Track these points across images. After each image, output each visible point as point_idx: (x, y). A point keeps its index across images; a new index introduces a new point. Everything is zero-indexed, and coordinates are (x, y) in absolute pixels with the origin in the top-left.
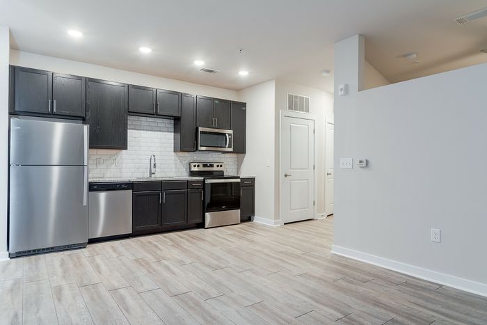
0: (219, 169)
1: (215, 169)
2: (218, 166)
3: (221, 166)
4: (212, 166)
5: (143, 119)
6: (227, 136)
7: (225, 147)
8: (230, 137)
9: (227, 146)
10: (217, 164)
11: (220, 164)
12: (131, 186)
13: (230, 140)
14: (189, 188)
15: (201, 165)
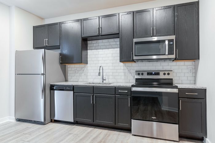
0: (166, 77)
1: (161, 76)
2: (164, 74)
3: (168, 74)
4: (158, 74)
5: (100, 41)
6: (167, 42)
7: (165, 54)
8: (171, 43)
9: (167, 53)
10: (164, 72)
11: (168, 72)
12: (72, 89)
13: (170, 46)
14: (116, 94)
15: (145, 73)
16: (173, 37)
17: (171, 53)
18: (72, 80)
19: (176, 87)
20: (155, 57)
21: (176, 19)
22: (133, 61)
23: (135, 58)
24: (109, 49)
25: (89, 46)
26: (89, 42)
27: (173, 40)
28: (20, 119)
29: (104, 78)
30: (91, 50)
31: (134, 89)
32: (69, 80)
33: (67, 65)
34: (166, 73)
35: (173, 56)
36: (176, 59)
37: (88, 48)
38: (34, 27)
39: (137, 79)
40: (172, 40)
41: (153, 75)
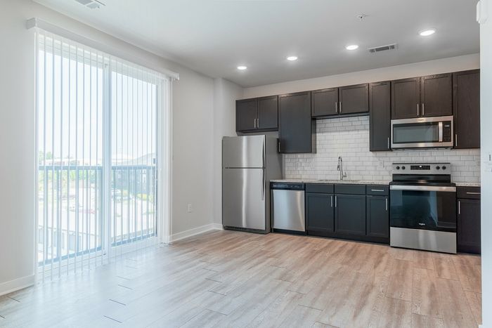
0: (441, 172)
1: (432, 171)
2: (438, 168)
3: (444, 168)
4: (428, 168)
6: (441, 125)
7: (438, 141)
8: (448, 126)
9: (441, 140)
10: (436, 165)
11: (443, 165)
12: (303, 187)
13: (446, 131)
14: (368, 193)
15: (408, 167)
16: (451, 118)
17: (446, 139)
18: (292, 177)
19: (454, 185)
20: (422, 145)
21: (455, 92)
22: (391, 149)
23: (393, 146)
24: (350, 133)
25: (318, 126)
26: (318, 122)
27: (450, 121)
28: (229, 227)
29: (344, 174)
30: (323, 132)
31: (394, 187)
32: (286, 176)
33: (283, 154)
34: (441, 166)
35: (451, 144)
36: (454, 148)
37: (318, 130)
38: (237, 101)
39: (394, 175)
40: (449, 123)
41: (420, 169)
